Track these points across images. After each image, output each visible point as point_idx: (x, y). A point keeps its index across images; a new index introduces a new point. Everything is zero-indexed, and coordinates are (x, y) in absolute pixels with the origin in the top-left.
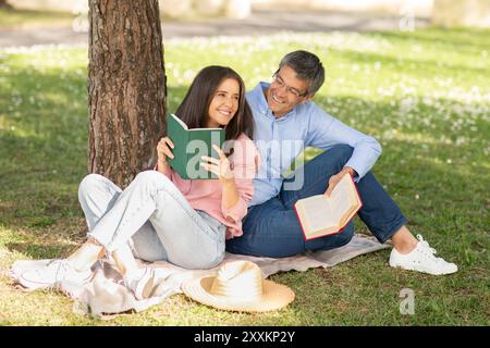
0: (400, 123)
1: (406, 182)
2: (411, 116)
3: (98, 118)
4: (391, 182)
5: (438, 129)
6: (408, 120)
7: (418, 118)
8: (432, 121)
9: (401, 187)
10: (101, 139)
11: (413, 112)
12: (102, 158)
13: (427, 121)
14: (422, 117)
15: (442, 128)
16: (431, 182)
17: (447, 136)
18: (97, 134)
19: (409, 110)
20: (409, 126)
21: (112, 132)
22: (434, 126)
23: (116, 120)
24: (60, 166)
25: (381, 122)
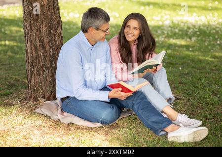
0: (166, 32)
1: (174, 61)
2: (169, 29)
3: (29, 43)
4: (167, 61)
5: (182, 34)
6: (169, 31)
7: (173, 29)
8: (179, 31)
9: (172, 64)
10: (32, 53)
11: (170, 27)
12: (32, 63)
13: (177, 31)
14: (174, 29)
15: (184, 33)
16: (185, 60)
17: (187, 37)
18: (29, 51)
19: (168, 26)
20: (170, 33)
21: (36, 50)
22: (180, 33)
23: (38, 44)
24: (15, 62)
25: (157, 32)
